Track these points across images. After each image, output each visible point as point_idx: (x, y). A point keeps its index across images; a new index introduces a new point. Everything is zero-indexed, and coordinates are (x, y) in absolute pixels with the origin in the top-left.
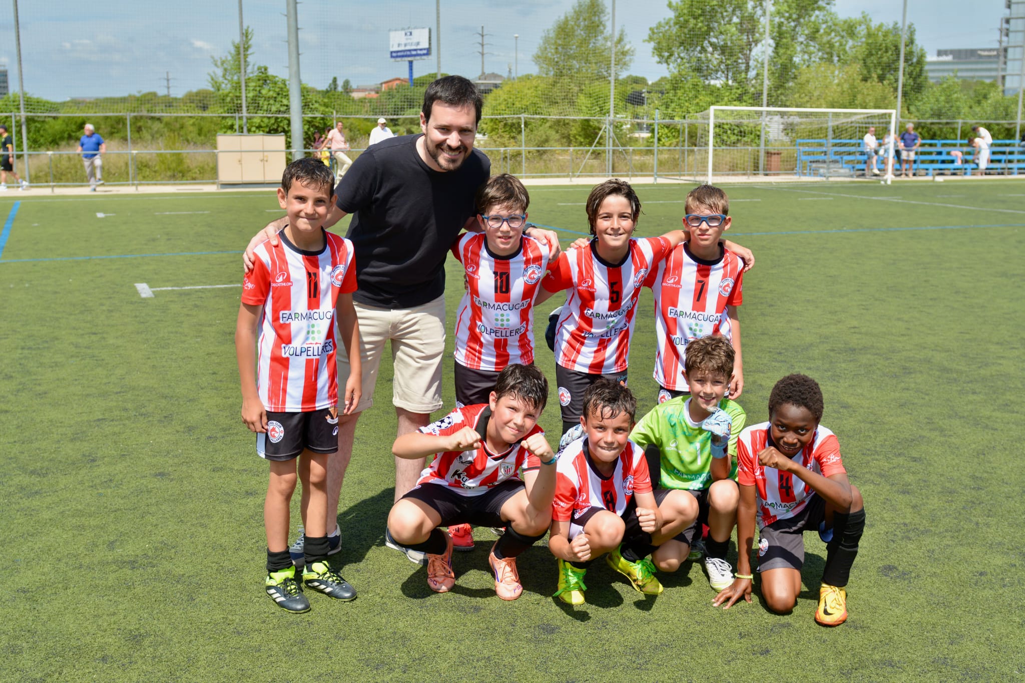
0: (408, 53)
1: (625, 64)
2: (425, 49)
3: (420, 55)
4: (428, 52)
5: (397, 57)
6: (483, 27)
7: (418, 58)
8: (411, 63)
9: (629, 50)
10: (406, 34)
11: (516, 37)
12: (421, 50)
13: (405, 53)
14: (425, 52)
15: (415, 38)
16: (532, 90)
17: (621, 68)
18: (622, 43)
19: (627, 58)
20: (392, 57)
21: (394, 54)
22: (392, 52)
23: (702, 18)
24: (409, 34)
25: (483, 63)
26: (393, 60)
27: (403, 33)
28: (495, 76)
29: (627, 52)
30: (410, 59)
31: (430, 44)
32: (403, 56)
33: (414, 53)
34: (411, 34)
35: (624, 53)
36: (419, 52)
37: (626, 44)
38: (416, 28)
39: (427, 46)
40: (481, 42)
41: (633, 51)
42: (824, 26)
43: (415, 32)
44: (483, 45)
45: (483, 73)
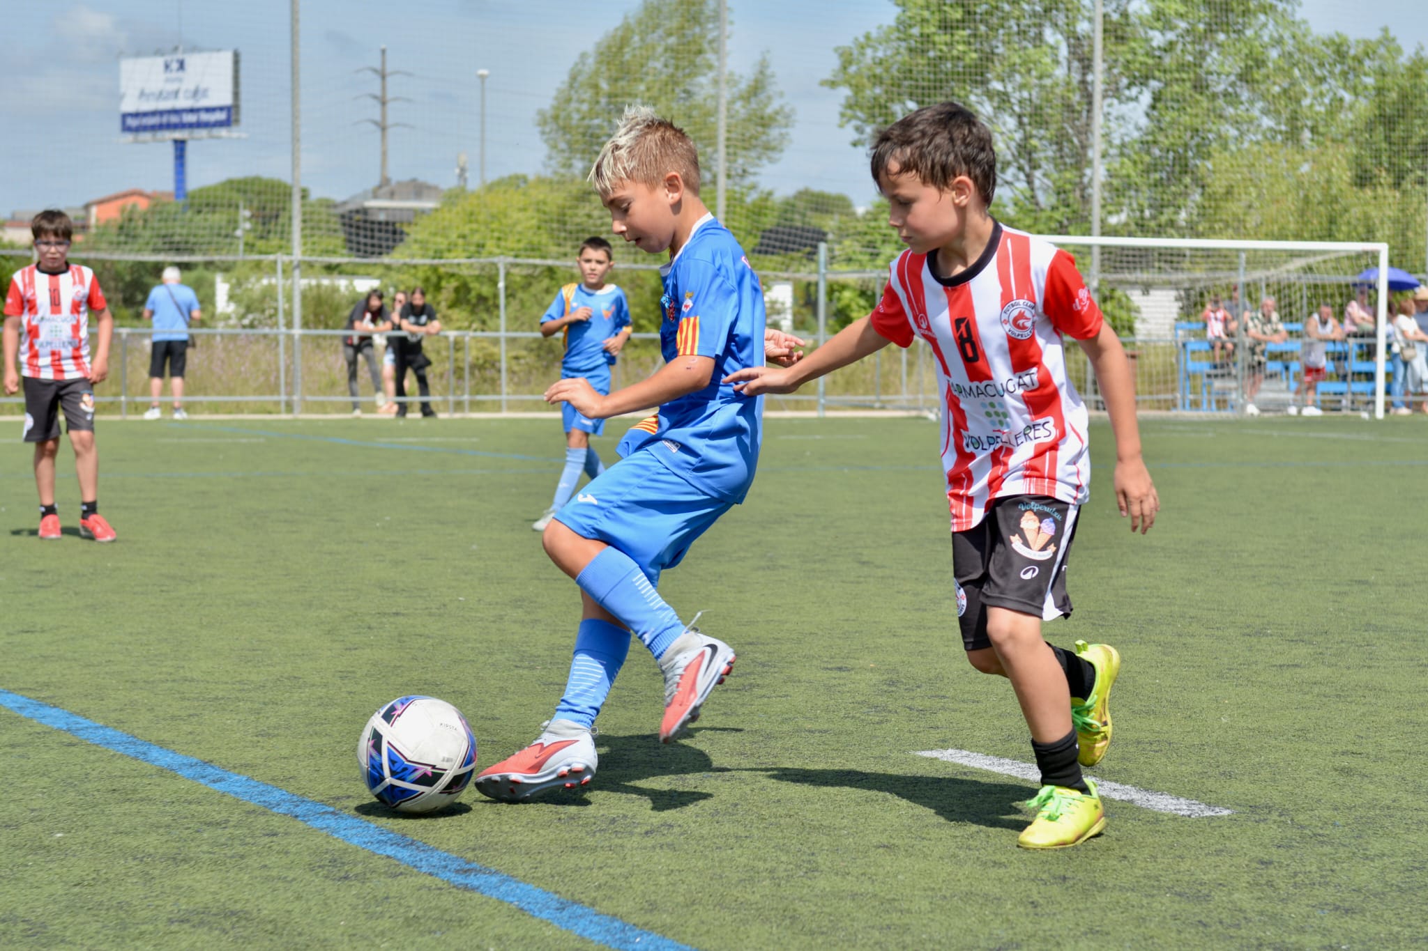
0: (174, 119)
1: (768, 148)
2: (221, 109)
3: (206, 125)
4: (231, 116)
5: (138, 129)
6: (383, 52)
7: (203, 133)
8: (180, 145)
9: (777, 113)
10: (167, 67)
11: (482, 77)
12: (209, 110)
13: (165, 119)
14: (221, 116)
15: (190, 80)
16: (530, 213)
17: (759, 158)
18: (762, 97)
19: (774, 133)
20: (126, 129)
21: (132, 122)
22: (125, 116)
23: (964, 33)
24: (175, 66)
25: (384, 154)
26: (129, 137)
27: (160, 61)
28: (419, 189)
29: (772, 119)
30: (178, 135)
31: (236, 95)
32: (161, 127)
33: (190, 118)
34: (182, 65)
35: (765, 122)
36: (205, 117)
37: (769, 98)
38: (195, 49)
39: (227, 100)
40: (378, 92)
41: (787, 117)
42: (1274, 54)
43: (192, 61)
44: (384, 103)
45: (385, 181)
